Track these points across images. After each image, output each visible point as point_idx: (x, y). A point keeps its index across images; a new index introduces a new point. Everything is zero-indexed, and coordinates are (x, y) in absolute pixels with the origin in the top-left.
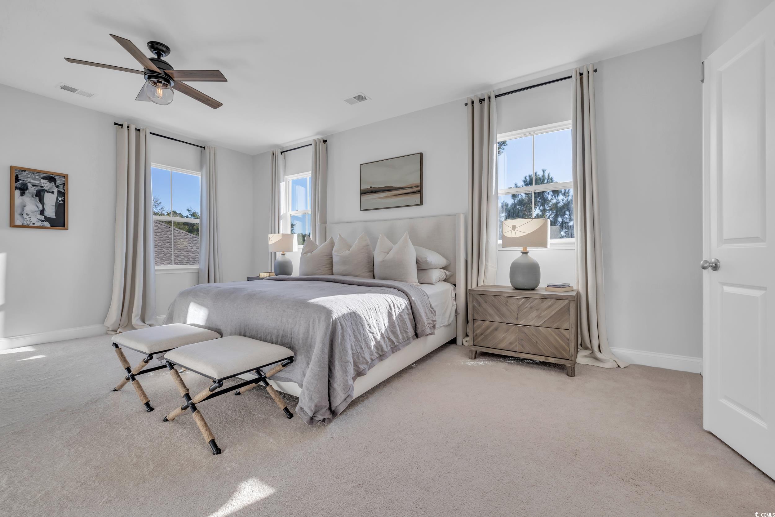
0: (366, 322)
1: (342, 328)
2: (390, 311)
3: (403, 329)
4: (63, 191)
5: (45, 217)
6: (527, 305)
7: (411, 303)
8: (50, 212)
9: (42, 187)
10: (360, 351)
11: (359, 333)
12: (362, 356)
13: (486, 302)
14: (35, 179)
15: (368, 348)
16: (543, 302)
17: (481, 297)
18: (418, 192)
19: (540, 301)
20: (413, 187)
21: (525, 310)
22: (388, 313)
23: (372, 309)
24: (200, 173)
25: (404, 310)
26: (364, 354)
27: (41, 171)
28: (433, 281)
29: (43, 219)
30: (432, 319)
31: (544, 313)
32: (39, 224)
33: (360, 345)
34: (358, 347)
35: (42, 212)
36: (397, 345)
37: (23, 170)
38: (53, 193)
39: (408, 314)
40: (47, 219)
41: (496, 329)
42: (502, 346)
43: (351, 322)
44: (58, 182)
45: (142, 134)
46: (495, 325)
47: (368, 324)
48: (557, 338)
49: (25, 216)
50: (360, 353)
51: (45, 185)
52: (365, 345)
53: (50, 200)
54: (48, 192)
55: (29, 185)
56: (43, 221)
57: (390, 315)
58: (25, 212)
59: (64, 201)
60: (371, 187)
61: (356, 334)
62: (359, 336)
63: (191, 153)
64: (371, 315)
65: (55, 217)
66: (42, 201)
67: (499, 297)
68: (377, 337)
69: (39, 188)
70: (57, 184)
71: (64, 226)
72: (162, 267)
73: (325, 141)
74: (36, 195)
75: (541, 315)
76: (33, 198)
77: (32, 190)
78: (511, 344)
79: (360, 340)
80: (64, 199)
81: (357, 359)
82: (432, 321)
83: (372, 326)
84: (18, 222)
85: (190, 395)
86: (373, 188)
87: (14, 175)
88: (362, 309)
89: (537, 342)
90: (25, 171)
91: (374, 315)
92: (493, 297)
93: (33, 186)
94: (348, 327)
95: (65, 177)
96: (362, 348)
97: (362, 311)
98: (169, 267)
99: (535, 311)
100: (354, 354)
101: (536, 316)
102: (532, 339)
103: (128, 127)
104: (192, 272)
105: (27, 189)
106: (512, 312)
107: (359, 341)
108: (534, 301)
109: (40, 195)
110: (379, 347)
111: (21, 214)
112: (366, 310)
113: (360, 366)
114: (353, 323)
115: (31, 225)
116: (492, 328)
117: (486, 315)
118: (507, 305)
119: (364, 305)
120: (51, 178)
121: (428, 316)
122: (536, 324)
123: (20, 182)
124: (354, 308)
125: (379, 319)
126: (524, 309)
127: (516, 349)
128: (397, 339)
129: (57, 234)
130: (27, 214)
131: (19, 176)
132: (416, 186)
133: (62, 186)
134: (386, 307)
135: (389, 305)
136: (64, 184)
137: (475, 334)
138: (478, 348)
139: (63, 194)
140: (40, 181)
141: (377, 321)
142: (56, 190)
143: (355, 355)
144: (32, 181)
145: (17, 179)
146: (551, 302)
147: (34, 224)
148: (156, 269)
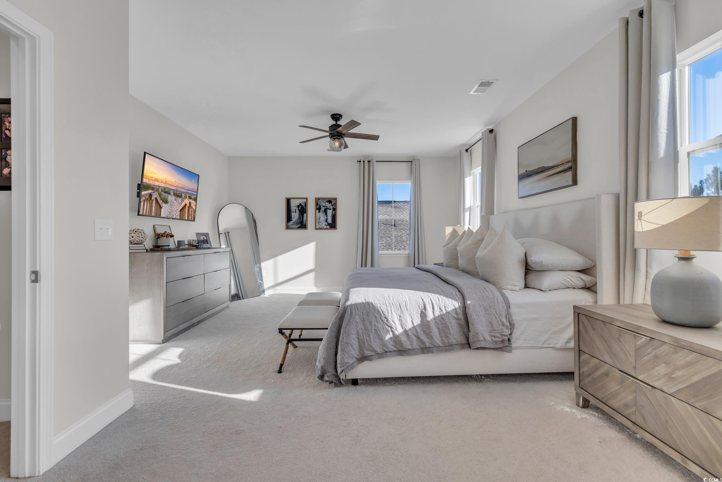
0: (383, 315)
1: (351, 314)
2: (424, 311)
3: (444, 333)
4: (335, 207)
5: (328, 223)
6: (649, 351)
7: (464, 308)
8: (330, 221)
9: (326, 207)
10: (367, 339)
11: (369, 323)
12: (368, 344)
13: (593, 329)
14: (323, 203)
15: (379, 338)
16: (676, 352)
17: (587, 319)
18: (569, 169)
19: (671, 349)
20: (564, 164)
21: (647, 358)
22: (421, 312)
23: (394, 304)
24: (410, 181)
25: (448, 313)
26: (371, 342)
27: (326, 198)
28: (543, 287)
29: (327, 224)
30: (502, 332)
31: (678, 374)
32: (325, 227)
33: (368, 333)
34: (365, 335)
35: (326, 221)
36: (430, 347)
37: (319, 199)
38: (331, 209)
39: (458, 319)
40: (329, 224)
41: (607, 374)
42: (615, 403)
43: (363, 313)
44: (333, 203)
45: (371, 163)
46: (606, 367)
47: (385, 318)
48: (705, 430)
49: (320, 223)
50: (367, 341)
51: (328, 205)
52: (376, 335)
53: (330, 213)
54: (329, 209)
55: (322, 206)
56: (327, 225)
57: (423, 315)
58: (320, 221)
59: (335, 213)
60: (526, 171)
61: (365, 323)
62: (368, 325)
63: (405, 167)
64: (391, 310)
65: (331, 223)
66: (326, 215)
67: (610, 326)
68: (395, 332)
69: (325, 207)
70: (332, 204)
71: (335, 228)
72: (385, 252)
73: (491, 131)
74: (324, 212)
75: (673, 376)
76: (323, 214)
77: (323, 209)
78: (626, 405)
79: (370, 329)
80: (335, 212)
81: (362, 345)
82: (501, 335)
83: (391, 321)
84: (318, 227)
85: (292, 336)
86: (528, 171)
87: (316, 202)
88: (381, 303)
89: (667, 421)
90: (320, 199)
91: (397, 311)
92: (601, 323)
93: (323, 206)
94: (357, 316)
95: (335, 199)
96: (369, 336)
97: (380, 305)
98: (390, 252)
99: (663, 365)
100: (359, 339)
101: (665, 375)
102: (659, 413)
103: (364, 161)
104: (404, 256)
105: (321, 209)
106: (628, 354)
107: (368, 330)
108: (660, 346)
109: (325, 211)
110: (397, 342)
111: (319, 223)
112: (386, 305)
113: (365, 352)
114: (364, 313)
115: (322, 228)
116: (601, 371)
117: (594, 348)
118: (620, 341)
119: (385, 300)
120: (330, 201)
121: (494, 326)
122: (665, 389)
123: (319, 205)
124: (371, 300)
125: (403, 315)
126: (646, 356)
127: (633, 418)
128: (430, 341)
129: (332, 232)
130: (321, 222)
131: (318, 202)
132: (567, 162)
133: (334, 204)
134: (419, 306)
135: (424, 305)
136: (335, 203)
137: (581, 371)
138: (585, 393)
139: (334, 209)
140: (326, 203)
141: (400, 317)
142: (332, 208)
143: (361, 340)
144: (323, 204)
145: (317, 204)
146: (691, 356)
147: (323, 227)
148: (380, 253)
